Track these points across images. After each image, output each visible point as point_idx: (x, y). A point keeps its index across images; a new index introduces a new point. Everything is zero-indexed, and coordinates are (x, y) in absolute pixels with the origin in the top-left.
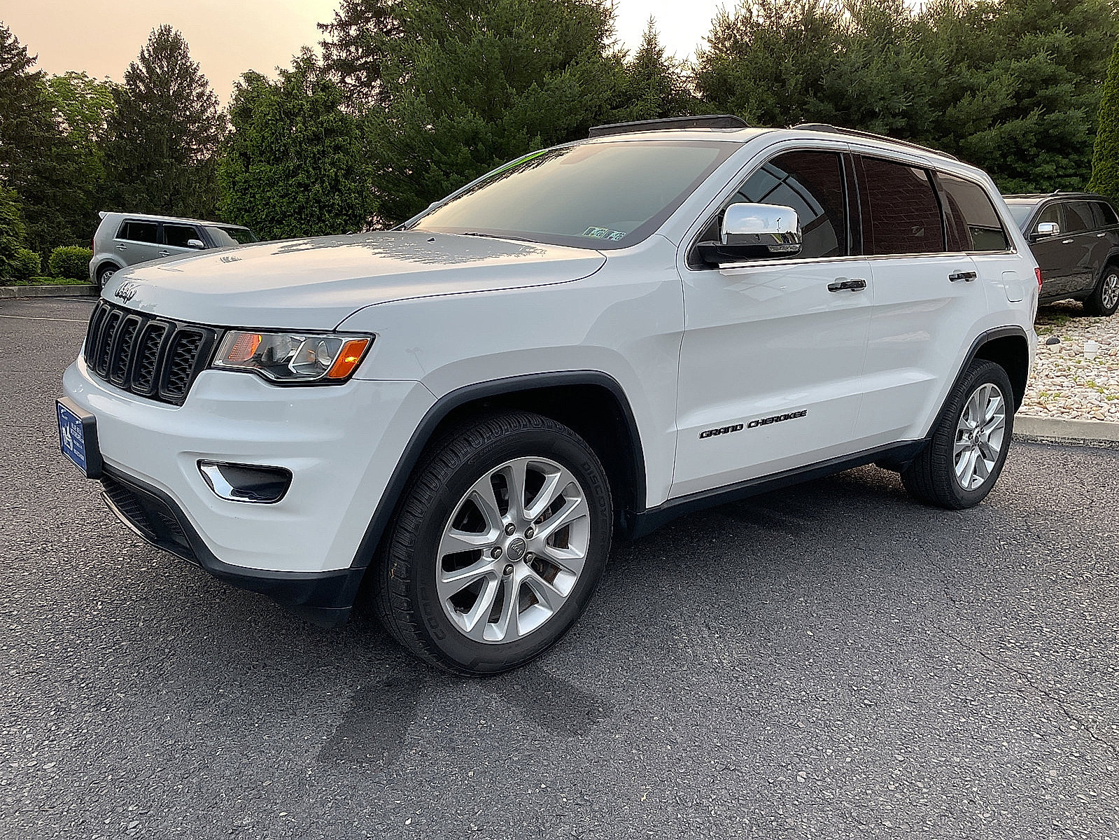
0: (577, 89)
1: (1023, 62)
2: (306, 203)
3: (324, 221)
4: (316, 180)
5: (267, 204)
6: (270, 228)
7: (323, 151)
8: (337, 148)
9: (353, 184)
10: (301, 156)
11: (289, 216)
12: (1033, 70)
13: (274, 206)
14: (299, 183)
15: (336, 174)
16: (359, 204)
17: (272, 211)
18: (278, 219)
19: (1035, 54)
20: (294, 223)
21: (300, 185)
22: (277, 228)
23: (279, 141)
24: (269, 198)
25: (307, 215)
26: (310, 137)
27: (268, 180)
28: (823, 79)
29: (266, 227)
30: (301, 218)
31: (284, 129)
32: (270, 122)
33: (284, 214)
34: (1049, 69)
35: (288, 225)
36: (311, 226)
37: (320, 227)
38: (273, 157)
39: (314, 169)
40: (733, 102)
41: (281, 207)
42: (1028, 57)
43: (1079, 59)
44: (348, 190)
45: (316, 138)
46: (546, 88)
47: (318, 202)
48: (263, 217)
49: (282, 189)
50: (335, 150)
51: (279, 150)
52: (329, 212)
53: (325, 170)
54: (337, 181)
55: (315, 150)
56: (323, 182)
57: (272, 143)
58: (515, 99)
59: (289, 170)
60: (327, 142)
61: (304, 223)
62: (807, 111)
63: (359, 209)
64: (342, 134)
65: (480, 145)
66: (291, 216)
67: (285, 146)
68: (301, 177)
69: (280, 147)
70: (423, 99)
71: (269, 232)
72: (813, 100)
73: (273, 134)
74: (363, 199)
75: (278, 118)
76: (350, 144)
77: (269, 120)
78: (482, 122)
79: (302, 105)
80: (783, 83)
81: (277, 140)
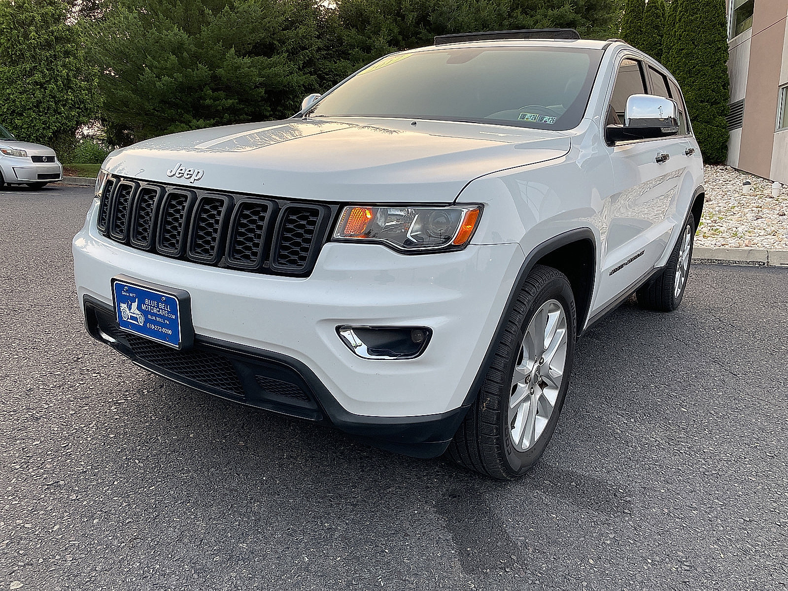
0: (260, 13)
1: (555, 11)
2: (43, 98)
3: (60, 113)
4: (51, 79)
5: (8, 99)
6: (12, 119)
7: (55, 55)
8: (67, 54)
9: (83, 83)
10: (35, 59)
11: (28, 109)
12: (562, 16)
13: (14, 101)
14: (36, 82)
15: (67, 74)
16: (89, 99)
17: (12, 106)
18: (18, 112)
19: (563, 5)
20: (34, 115)
21: (36, 83)
22: (18, 119)
23: (15, 46)
24: (9, 94)
25: (44, 108)
26: (43, 44)
27: (7, 80)
28: (430, 16)
29: (8, 118)
30: (40, 112)
31: (18, 37)
32: (5, 30)
33: (24, 108)
34: (571, 16)
35: (28, 117)
36: (48, 117)
37: (57, 118)
38: (9, 60)
39: (48, 70)
40: (369, 29)
41: (20, 102)
42: (559, 8)
43: (588, 10)
44: (79, 88)
45: (48, 45)
46: (236, 11)
47: (54, 97)
48: (5, 110)
49: (21, 87)
50: (65, 54)
51: (15, 54)
52: (64, 105)
53: (58, 71)
54: (69, 80)
55: (48, 55)
56: (57, 81)
57: (8, 48)
58: (211, 19)
59: (26, 71)
60: (58, 48)
61: (42, 115)
62: (421, 39)
63: (89, 104)
64: (69, 41)
65: (185, 54)
66: (30, 109)
67: (20, 50)
68: (38, 76)
69: (16, 51)
70: (136, 15)
71: (11, 123)
72: (424, 31)
73: (9, 40)
74: (91, 95)
75: (12, 27)
76: (77, 50)
77: (4, 28)
78: (185, 36)
79: (34, 17)
80: (403, 17)
81: (13, 45)
